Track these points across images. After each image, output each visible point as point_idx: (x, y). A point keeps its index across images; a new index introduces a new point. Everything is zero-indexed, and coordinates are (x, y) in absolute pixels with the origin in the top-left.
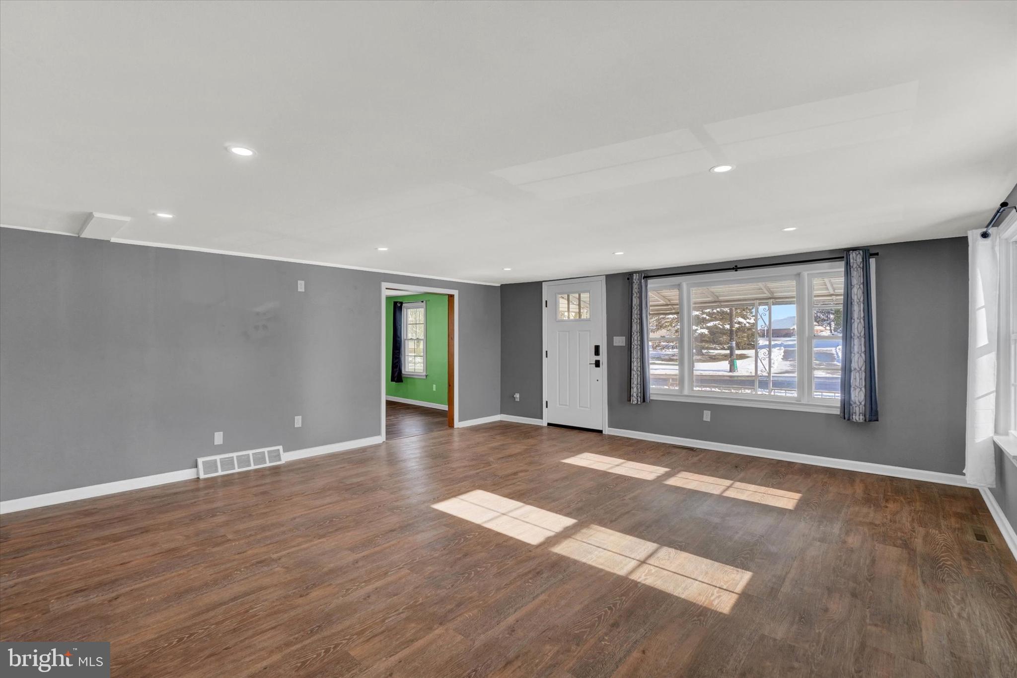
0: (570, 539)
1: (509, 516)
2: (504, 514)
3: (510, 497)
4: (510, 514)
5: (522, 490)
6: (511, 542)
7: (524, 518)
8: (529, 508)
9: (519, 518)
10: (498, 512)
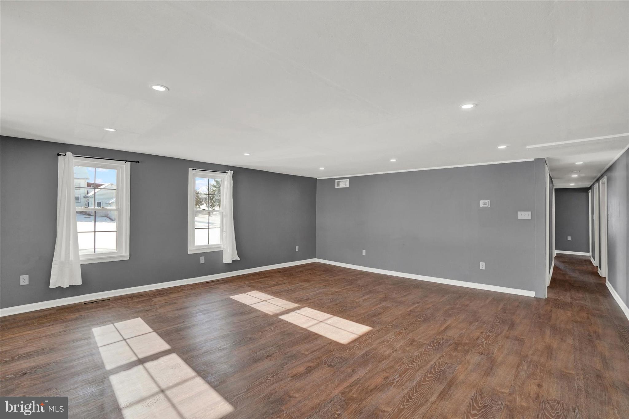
0: (288, 309)
1: (318, 321)
2: (322, 322)
3: (316, 336)
4: (317, 322)
5: (306, 343)
6: (317, 308)
7: (309, 319)
8: (304, 326)
9: (312, 319)
10: (325, 323)
